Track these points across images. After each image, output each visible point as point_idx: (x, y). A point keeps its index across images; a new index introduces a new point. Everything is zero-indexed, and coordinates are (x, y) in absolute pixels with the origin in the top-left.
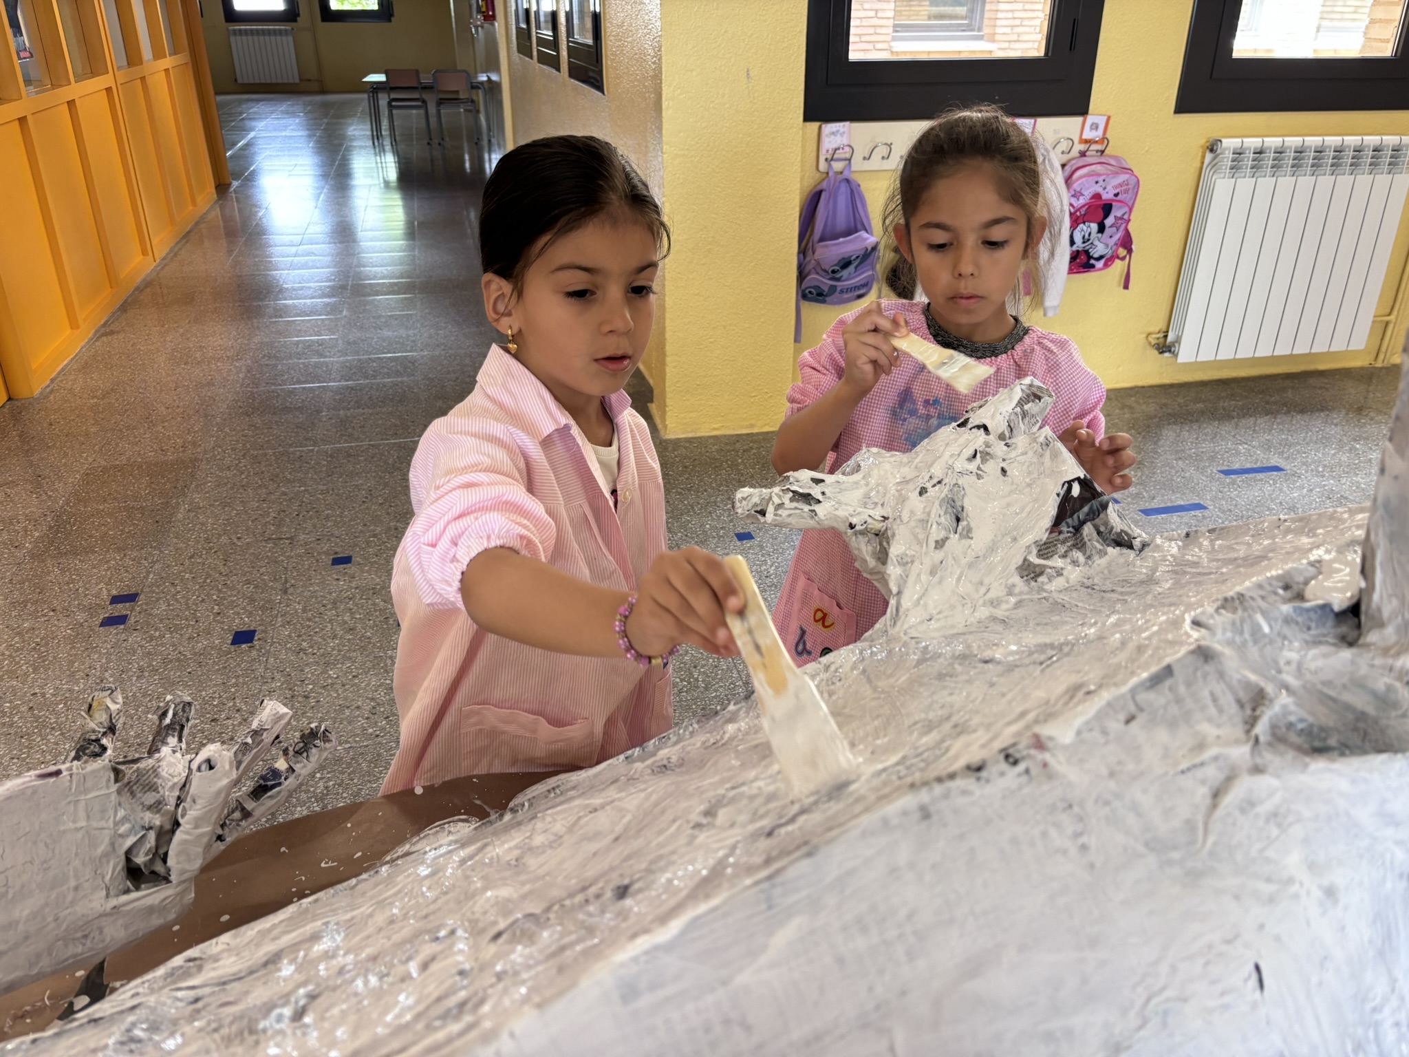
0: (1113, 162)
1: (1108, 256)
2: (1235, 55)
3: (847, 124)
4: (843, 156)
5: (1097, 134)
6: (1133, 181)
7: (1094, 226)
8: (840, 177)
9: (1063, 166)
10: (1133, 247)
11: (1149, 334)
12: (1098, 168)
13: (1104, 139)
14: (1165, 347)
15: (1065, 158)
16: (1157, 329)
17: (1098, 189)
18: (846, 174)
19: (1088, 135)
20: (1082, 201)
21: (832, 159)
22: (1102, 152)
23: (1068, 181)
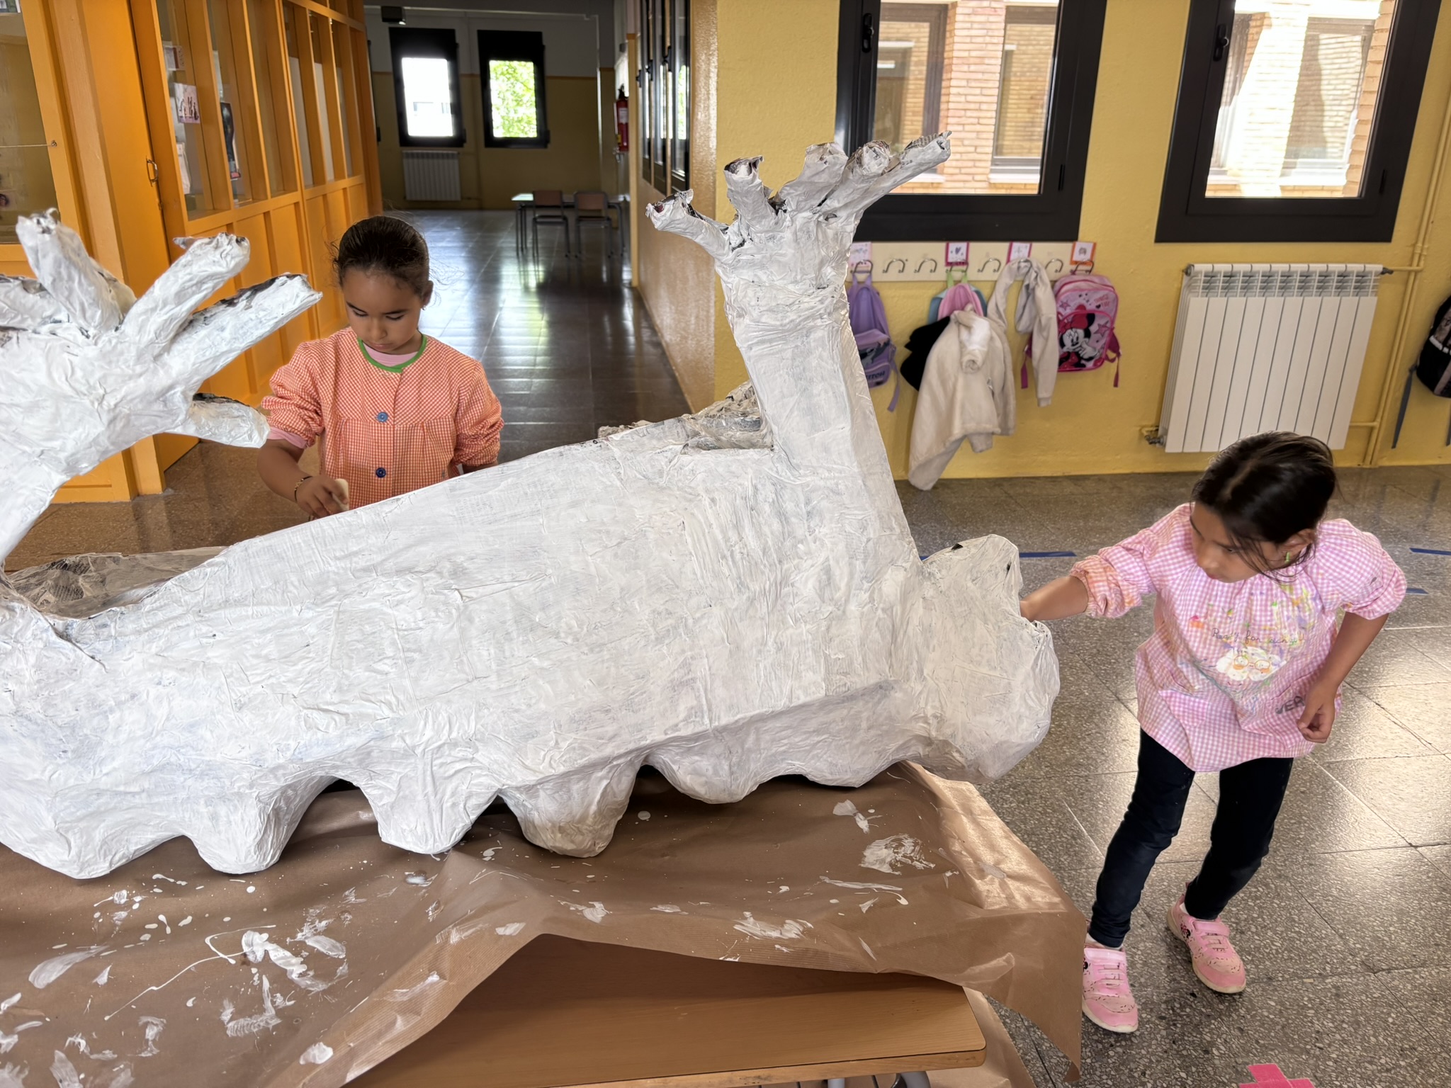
0: (1096, 280)
1: (1097, 358)
2: (1209, 194)
3: (869, 243)
4: (865, 269)
5: (1086, 257)
6: (1112, 296)
7: (1081, 332)
8: (862, 286)
9: (1053, 283)
10: (1121, 351)
11: (1143, 427)
12: (1083, 285)
13: (1091, 262)
14: (1156, 438)
15: (1058, 275)
16: (1151, 423)
17: (1084, 302)
18: (868, 283)
19: (1077, 257)
20: (1069, 311)
21: (855, 271)
22: (1090, 271)
23: (1056, 295)
